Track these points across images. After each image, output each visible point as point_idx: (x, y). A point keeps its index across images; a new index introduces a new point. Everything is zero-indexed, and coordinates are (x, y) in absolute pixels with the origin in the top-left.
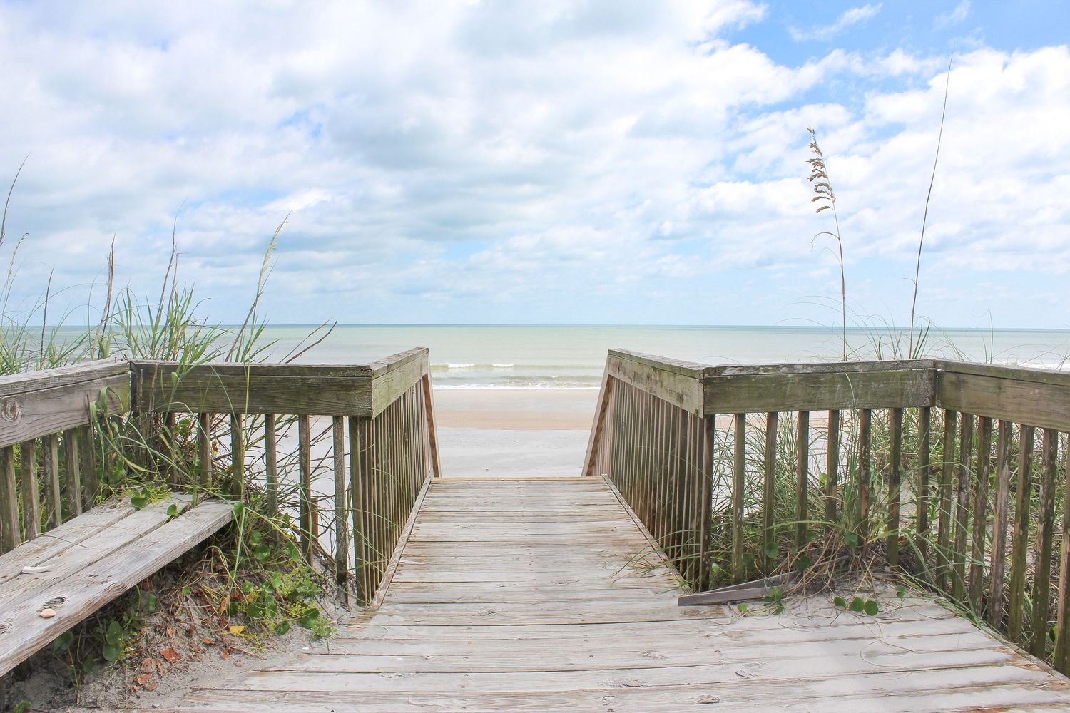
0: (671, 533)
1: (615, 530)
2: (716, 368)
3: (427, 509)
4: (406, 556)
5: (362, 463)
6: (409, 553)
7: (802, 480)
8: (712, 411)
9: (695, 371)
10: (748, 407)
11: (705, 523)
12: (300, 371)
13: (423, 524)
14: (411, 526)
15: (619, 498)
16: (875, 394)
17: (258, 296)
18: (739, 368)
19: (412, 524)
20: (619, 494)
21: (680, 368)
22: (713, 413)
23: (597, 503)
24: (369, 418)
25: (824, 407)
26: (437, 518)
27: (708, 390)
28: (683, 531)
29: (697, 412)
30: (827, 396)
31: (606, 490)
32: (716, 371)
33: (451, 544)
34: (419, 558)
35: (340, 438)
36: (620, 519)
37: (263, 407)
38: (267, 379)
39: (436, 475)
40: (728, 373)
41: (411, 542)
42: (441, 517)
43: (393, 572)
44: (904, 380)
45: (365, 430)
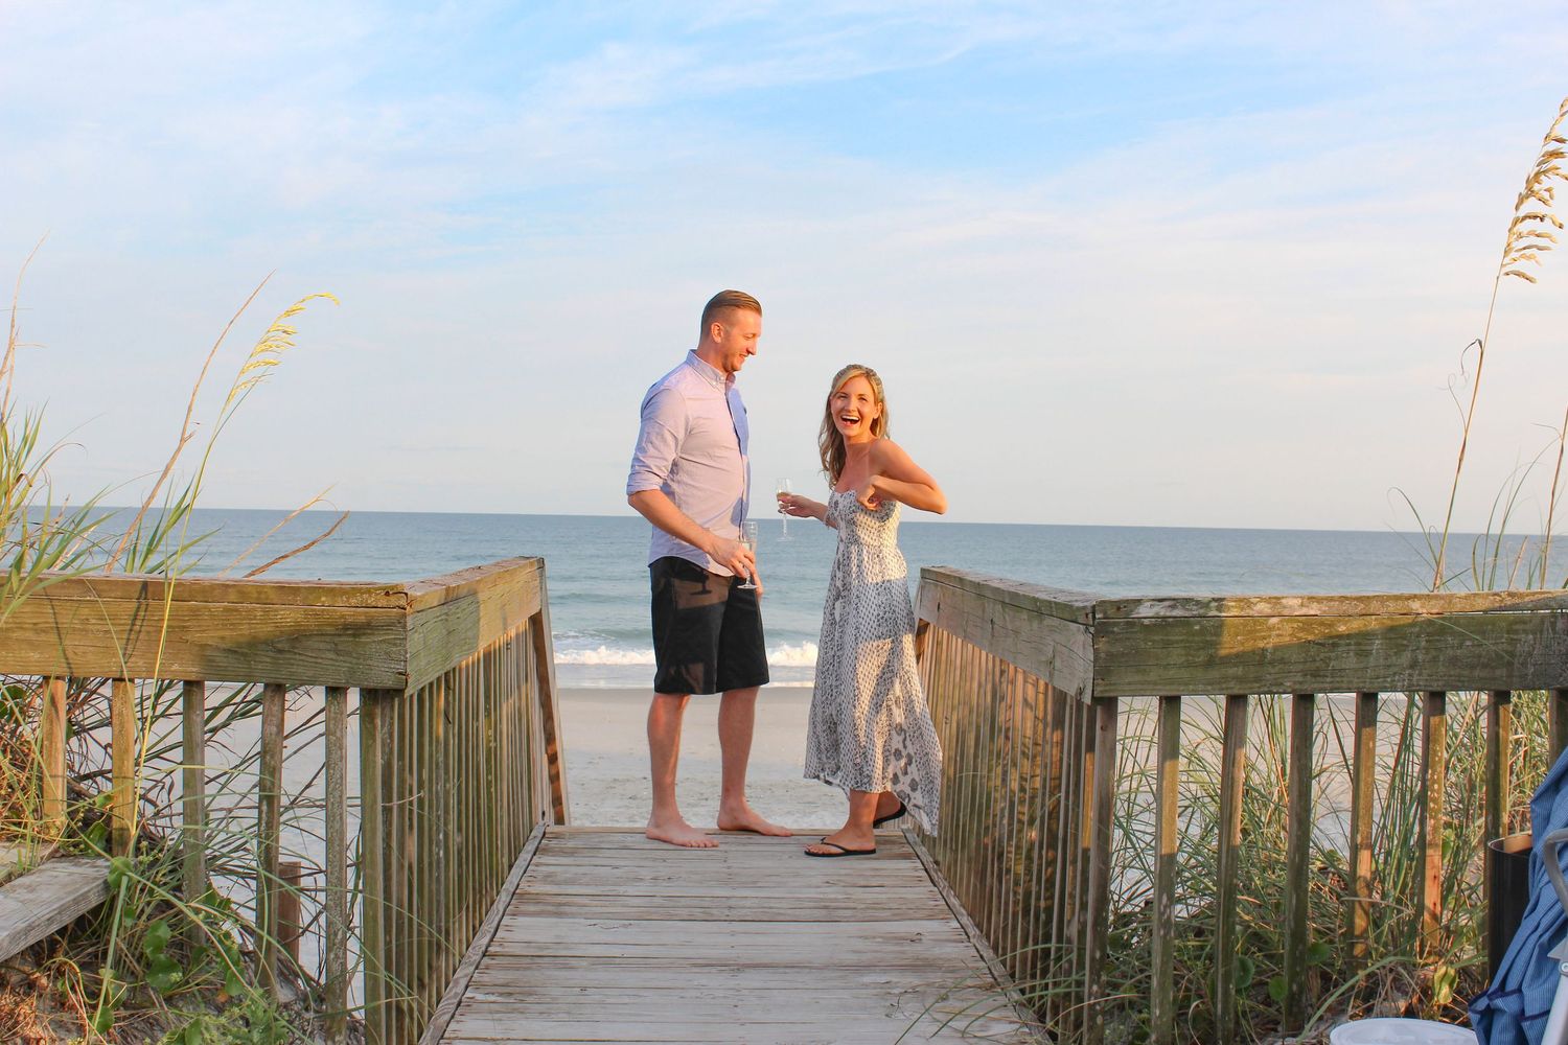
0: (1030, 948)
1: (915, 939)
2: (1119, 602)
3: (531, 890)
4: (479, 986)
5: (384, 783)
6: (486, 978)
7: (1299, 838)
8: (1110, 691)
9: (1078, 609)
10: (1186, 684)
11: (1095, 924)
12: (259, 593)
13: (521, 920)
14: (495, 924)
15: (933, 873)
16: (1454, 661)
17: (183, 440)
18: (1167, 603)
19: (497, 919)
20: (931, 866)
21: (1050, 602)
22: (1112, 694)
23: (886, 883)
24: (400, 692)
25: (1344, 685)
26: (550, 908)
27: (1102, 645)
28: (1053, 945)
29: (1081, 692)
30: (1351, 662)
31: (906, 857)
32: (1119, 609)
33: (573, 962)
34: (507, 990)
35: (338, 734)
36: (930, 918)
37: (181, 665)
38: (191, 609)
39: (560, 820)
40: (1145, 611)
41: (494, 956)
42: (557, 908)
43: (447, 1017)
44: (1516, 632)
45: (392, 718)
